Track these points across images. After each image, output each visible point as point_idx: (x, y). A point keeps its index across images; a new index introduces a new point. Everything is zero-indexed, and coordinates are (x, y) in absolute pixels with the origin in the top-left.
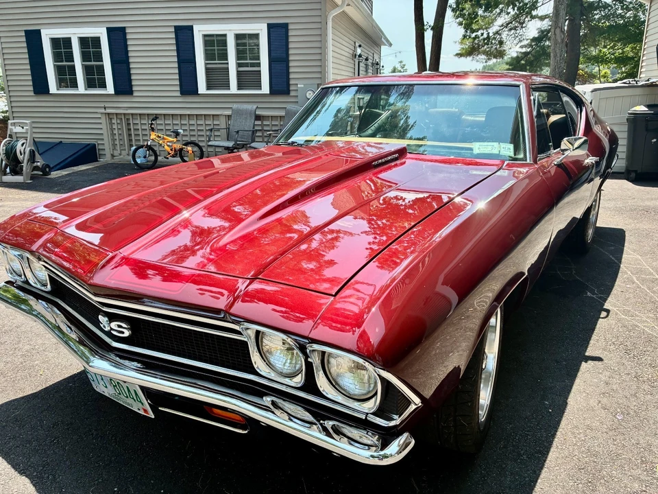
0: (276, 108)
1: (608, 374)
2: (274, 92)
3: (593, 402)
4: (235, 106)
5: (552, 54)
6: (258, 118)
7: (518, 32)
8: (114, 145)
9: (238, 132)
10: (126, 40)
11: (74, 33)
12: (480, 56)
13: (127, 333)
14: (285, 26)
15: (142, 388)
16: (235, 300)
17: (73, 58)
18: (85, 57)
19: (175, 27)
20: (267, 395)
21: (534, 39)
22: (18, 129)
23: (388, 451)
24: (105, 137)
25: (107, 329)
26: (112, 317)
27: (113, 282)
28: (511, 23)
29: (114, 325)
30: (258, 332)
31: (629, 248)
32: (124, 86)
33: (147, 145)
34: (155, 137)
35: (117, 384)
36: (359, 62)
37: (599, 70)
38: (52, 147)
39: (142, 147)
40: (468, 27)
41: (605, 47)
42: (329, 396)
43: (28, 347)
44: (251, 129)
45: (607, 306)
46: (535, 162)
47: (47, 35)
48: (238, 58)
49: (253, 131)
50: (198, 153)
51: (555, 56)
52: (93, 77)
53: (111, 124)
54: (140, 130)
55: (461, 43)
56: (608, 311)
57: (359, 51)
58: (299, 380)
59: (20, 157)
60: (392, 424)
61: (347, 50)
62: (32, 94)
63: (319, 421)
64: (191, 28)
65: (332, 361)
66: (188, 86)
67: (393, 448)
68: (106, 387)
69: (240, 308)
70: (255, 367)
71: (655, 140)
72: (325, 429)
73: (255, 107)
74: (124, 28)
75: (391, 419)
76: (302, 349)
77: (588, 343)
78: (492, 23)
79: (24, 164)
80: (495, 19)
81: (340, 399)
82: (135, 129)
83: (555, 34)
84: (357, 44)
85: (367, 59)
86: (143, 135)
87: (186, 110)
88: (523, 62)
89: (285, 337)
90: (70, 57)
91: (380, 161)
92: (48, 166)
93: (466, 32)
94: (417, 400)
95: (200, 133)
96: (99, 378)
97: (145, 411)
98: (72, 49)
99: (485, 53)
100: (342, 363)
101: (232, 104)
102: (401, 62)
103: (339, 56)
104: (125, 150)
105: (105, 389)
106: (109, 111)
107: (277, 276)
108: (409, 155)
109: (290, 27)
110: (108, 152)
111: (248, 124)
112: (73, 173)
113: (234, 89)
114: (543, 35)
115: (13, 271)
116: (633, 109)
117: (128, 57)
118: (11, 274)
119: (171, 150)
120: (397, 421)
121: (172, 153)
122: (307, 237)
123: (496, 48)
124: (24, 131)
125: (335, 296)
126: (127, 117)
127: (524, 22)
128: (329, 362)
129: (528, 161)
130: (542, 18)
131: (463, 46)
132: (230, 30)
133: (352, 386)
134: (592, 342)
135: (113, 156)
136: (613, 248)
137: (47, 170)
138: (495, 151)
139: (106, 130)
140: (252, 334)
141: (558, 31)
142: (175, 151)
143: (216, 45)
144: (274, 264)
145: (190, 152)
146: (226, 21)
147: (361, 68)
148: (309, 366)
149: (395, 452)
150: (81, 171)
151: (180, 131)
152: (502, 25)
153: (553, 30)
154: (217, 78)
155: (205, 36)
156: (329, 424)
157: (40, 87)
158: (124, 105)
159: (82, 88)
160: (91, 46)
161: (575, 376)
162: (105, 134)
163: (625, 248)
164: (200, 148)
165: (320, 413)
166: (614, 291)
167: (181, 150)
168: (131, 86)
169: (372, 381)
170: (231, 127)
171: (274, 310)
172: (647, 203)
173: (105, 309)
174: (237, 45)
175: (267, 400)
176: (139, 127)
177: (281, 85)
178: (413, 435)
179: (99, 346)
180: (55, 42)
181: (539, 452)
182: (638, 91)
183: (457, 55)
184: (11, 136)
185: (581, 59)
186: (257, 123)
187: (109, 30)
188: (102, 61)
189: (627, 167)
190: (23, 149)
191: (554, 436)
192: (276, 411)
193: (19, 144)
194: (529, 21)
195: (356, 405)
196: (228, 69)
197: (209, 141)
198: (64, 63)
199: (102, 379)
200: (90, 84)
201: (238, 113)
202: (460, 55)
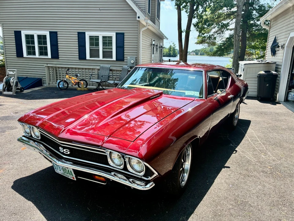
0: (118, 66)
1: (230, 172)
2: (117, 59)
3: (223, 181)
4: (102, 65)
5: (234, 45)
6: (111, 70)
7: (221, 35)
8: (50, 79)
9: (102, 76)
10: (57, 37)
11: (36, 33)
12: (205, 44)
13: (69, 153)
14: (123, 34)
15: (73, 169)
16: (103, 143)
17: (34, 43)
18: (39, 43)
19: (78, 32)
20: (112, 172)
21: (227, 38)
22: (11, 73)
23: (146, 186)
24: (46, 76)
25: (62, 151)
26: (64, 148)
27: (66, 137)
28: (218, 31)
29: (65, 150)
30: (110, 152)
31: (251, 128)
32: (55, 55)
33: (64, 80)
34: (68, 77)
35: (64, 169)
36: (153, 47)
37: (255, 51)
38: (23, 79)
39: (62, 81)
40: (200, 32)
41: (257, 42)
42: (130, 171)
43: (24, 160)
44: (108, 75)
45: (236, 149)
46: (206, 98)
47: (24, 33)
48: (103, 46)
49: (109, 76)
50: (85, 84)
51: (236, 46)
52: (43, 51)
53: (49, 70)
54: (61, 73)
55: (198, 38)
56: (236, 151)
57: (154, 43)
58: (122, 167)
59: (12, 84)
60: (148, 179)
61: (148, 42)
62: (16, 57)
63: (128, 179)
64: (84, 33)
65: (132, 161)
66: (82, 56)
67: (148, 186)
68: (60, 171)
69: (105, 145)
70: (109, 163)
71: (268, 85)
72: (130, 182)
73: (110, 66)
74: (57, 32)
75: (148, 178)
76: (123, 157)
77: (226, 162)
78: (210, 31)
79: (13, 87)
80: (211, 30)
81: (134, 172)
82: (59, 73)
83: (235, 37)
84: (153, 40)
85: (157, 46)
86: (63, 75)
87: (81, 66)
88: (223, 47)
89: (118, 153)
90: (33, 42)
91: (153, 97)
92: (22, 88)
93: (200, 34)
94: (157, 173)
95: (86, 75)
96: (58, 167)
97: (73, 178)
98: (34, 39)
99: (207, 43)
100: (135, 161)
101: (101, 64)
102: (173, 43)
103: (145, 46)
104: (54, 81)
105: (60, 172)
106: (49, 65)
107: (117, 136)
108: (163, 95)
109: (125, 34)
110: (47, 82)
111: (107, 73)
112: (33, 91)
113: (101, 58)
114: (231, 37)
115: (26, 132)
116: (259, 72)
117: (57, 44)
118: (25, 133)
119: (74, 82)
120: (150, 178)
121: (75, 84)
122: (129, 122)
123: (212, 41)
124: (14, 74)
125: (133, 142)
126: (56, 68)
127: (223, 31)
128: (131, 161)
129: (204, 98)
130: (231, 30)
131: (198, 40)
132: (101, 35)
133: (137, 168)
134: (228, 162)
135: (49, 84)
136: (244, 128)
137: (22, 89)
138: (193, 94)
139: (47, 73)
140: (108, 153)
141: (237, 36)
142: (76, 82)
143: (94, 40)
144: (116, 132)
145: (82, 83)
146: (99, 31)
147: (154, 49)
148: (125, 162)
149: (149, 187)
150: (36, 90)
151: (78, 75)
152: (214, 32)
153: (234, 35)
154: (94, 53)
155: (90, 36)
156: (131, 180)
157: (19, 54)
158: (55, 63)
159: (37, 55)
160: (42, 39)
161: (219, 173)
162: (47, 74)
163: (249, 128)
164: (86, 81)
165: (128, 177)
166: (241, 144)
167: (78, 83)
168: (58, 55)
169: (143, 166)
170: (99, 74)
171: (116, 146)
172: (263, 110)
173: (62, 145)
174: (103, 40)
175: (113, 173)
176: (61, 72)
177: (121, 57)
178: (154, 183)
179: (59, 158)
180: (27, 36)
181: (201, 196)
182: (262, 65)
183: (196, 43)
184: (8, 75)
185: (247, 47)
186: (110, 72)
187: (50, 33)
188: (47, 45)
189: (257, 95)
190: (13, 81)
191: (207, 191)
192: (115, 177)
193: (12, 79)
194: (225, 31)
195: (138, 174)
196: (99, 50)
197: (90, 79)
198: (31, 45)
199: (59, 168)
200: (41, 54)
201: (102, 68)
202: (197, 43)
